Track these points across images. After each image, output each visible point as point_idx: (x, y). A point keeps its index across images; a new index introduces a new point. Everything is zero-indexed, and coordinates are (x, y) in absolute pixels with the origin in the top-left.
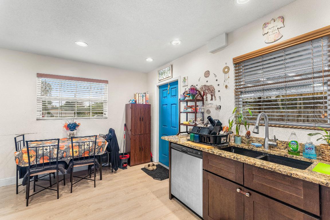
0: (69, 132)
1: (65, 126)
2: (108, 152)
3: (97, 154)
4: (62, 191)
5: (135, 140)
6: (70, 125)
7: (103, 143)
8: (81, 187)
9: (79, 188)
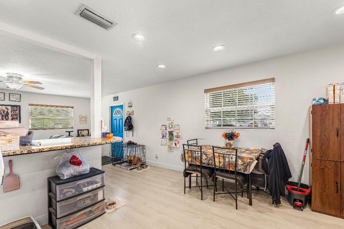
0: (227, 141)
1: (223, 135)
2: (265, 173)
3: (244, 171)
4: (210, 195)
5: (323, 169)
6: (227, 135)
7: (249, 160)
8: (226, 201)
9: (224, 200)
